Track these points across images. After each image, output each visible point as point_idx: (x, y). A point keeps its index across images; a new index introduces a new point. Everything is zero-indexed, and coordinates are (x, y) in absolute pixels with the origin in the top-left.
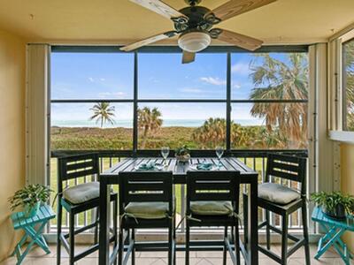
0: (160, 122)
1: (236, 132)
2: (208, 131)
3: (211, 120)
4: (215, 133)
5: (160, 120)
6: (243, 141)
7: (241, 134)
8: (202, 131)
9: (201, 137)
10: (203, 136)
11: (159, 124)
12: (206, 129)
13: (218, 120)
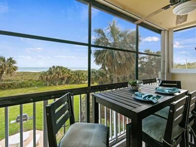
0: (15, 69)
1: (69, 74)
2: (52, 74)
3: (54, 67)
4: (57, 75)
5: (15, 67)
6: (73, 78)
7: (72, 75)
8: (47, 73)
9: (47, 78)
10: (49, 77)
11: (15, 70)
12: (50, 72)
13: (59, 67)
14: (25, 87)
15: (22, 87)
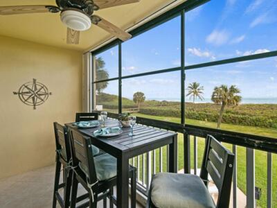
14: (261, 126)
15: (256, 125)
